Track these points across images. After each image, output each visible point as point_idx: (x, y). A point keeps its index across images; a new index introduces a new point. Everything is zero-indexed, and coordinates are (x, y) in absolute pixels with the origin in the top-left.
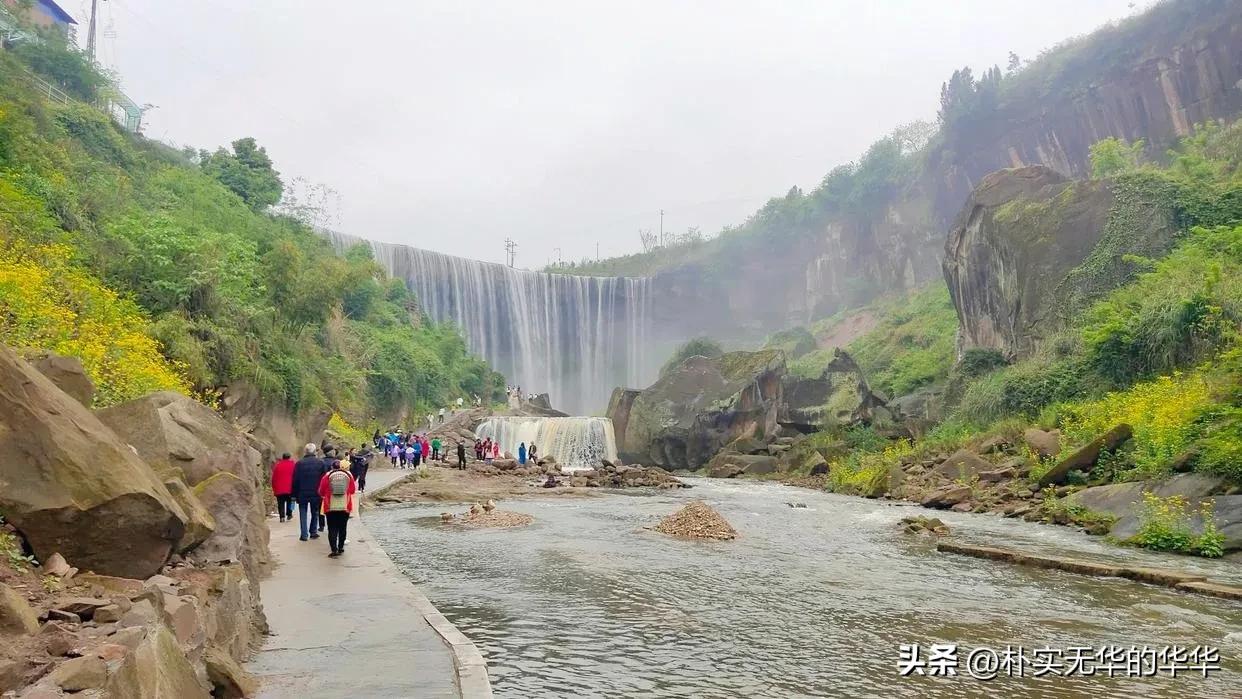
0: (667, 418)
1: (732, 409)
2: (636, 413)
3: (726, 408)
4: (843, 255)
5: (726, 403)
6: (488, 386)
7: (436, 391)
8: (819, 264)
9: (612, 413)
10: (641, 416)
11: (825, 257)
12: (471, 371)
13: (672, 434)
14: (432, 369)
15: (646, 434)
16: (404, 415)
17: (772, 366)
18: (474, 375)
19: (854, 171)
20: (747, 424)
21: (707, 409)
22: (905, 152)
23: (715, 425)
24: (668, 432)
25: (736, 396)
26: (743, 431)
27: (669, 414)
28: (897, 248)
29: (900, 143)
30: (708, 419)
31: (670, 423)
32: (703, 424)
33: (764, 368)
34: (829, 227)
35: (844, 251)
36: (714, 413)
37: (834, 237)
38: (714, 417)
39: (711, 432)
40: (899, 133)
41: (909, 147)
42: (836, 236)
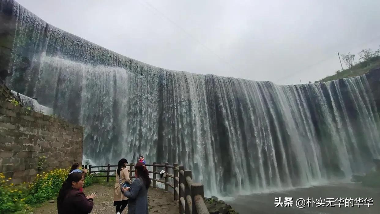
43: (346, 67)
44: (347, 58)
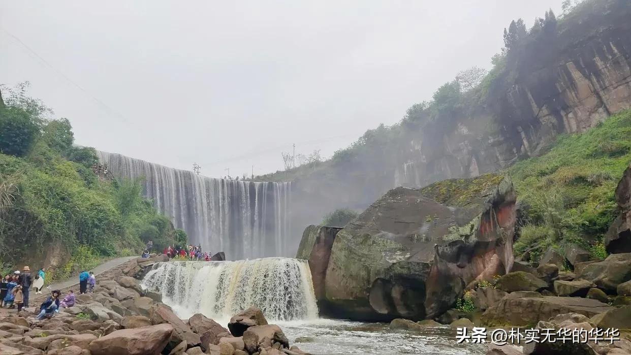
0: (393, 251)
1: (473, 239)
2: (341, 250)
3: (467, 237)
4: (424, 160)
5: (466, 230)
6: (169, 239)
7: (105, 237)
8: (405, 167)
9: (307, 252)
10: (351, 251)
11: (410, 163)
12: (152, 224)
13: (405, 271)
14: (101, 214)
15: (363, 273)
16: (54, 262)
17: (503, 188)
18: (153, 227)
19: (428, 106)
20: (487, 258)
21: (445, 238)
22: (463, 90)
23: (455, 258)
24: (398, 270)
25: (476, 222)
26: (485, 267)
27: (393, 245)
28: (465, 151)
29: (459, 85)
30: (448, 250)
31: (399, 257)
32: (443, 256)
33: (495, 191)
34: (412, 142)
35: (424, 157)
36: (453, 244)
37: (416, 148)
38: (455, 249)
39: (453, 267)
40: (457, 78)
41: (465, 86)
42: (418, 147)
43: (283, 169)
44: (286, 158)
